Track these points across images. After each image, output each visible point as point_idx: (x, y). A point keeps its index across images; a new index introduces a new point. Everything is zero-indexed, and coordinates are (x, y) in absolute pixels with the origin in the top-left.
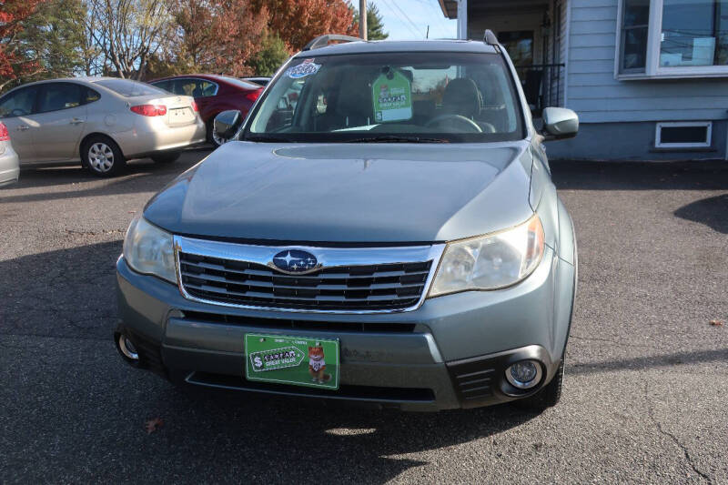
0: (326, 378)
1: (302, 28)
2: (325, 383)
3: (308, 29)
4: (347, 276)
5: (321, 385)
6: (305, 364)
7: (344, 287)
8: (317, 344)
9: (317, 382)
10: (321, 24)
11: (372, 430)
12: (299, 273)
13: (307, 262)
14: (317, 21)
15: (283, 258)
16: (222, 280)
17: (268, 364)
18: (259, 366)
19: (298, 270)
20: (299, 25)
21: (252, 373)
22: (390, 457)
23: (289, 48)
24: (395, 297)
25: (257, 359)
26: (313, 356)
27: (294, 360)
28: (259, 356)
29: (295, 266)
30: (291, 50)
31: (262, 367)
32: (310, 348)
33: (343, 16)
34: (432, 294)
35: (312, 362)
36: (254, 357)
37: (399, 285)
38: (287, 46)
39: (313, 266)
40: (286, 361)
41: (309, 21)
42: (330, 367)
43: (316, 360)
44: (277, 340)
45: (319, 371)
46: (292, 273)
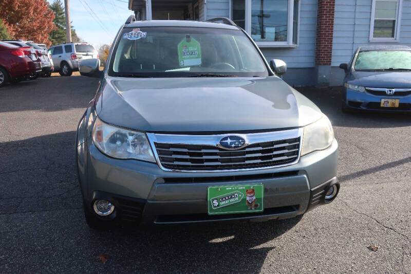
0: (256, 206)
1: (14, 11)
2: (256, 209)
3: (18, 12)
4: (260, 148)
5: (254, 211)
6: (244, 200)
7: (260, 155)
8: (252, 188)
9: (251, 209)
10: (27, 9)
11: (233, 237)
12: (236, 149)
13: (240, 142)
14: (23, 7)
15: (226, 141)
16: (188, 157)
17: (221, 204)
18: (216, 205)
19: (235, 147)
20: (11, 9)
21: (212, 210)
22: (255, 248)
23: (5, 23)
24: (286, 158)
25: (215, 202)
26: (249, 195)
27: (237, 199)
28: (216, 199)
29: (233, 145)
30: (7, 24)
31: (218, 206)
32: (247, 191)
33: (41, 5)
34: (302, 154)
35: (248, 198)
36: (213, 200)
37: (286, 151)
38: (4, 22)
39: (243, 144)
40: (232, 200)
41: (19, 7)
42: (258, 200)
43: (250, 197)
44: (227, 189)
45: (252, 202)
46: (230, 149)
